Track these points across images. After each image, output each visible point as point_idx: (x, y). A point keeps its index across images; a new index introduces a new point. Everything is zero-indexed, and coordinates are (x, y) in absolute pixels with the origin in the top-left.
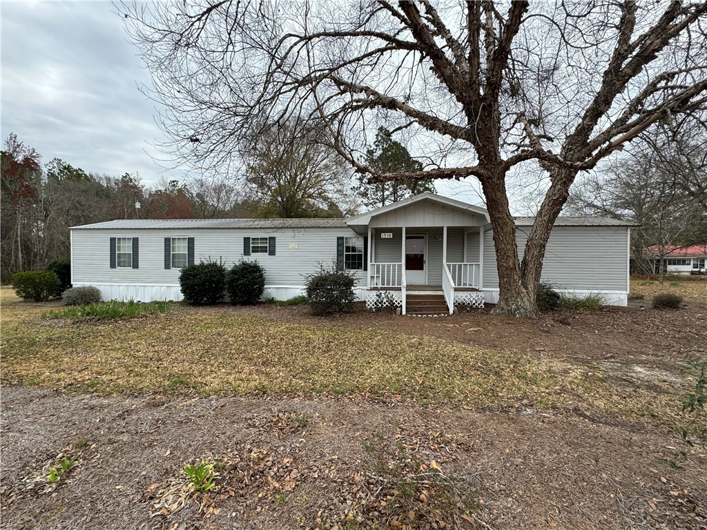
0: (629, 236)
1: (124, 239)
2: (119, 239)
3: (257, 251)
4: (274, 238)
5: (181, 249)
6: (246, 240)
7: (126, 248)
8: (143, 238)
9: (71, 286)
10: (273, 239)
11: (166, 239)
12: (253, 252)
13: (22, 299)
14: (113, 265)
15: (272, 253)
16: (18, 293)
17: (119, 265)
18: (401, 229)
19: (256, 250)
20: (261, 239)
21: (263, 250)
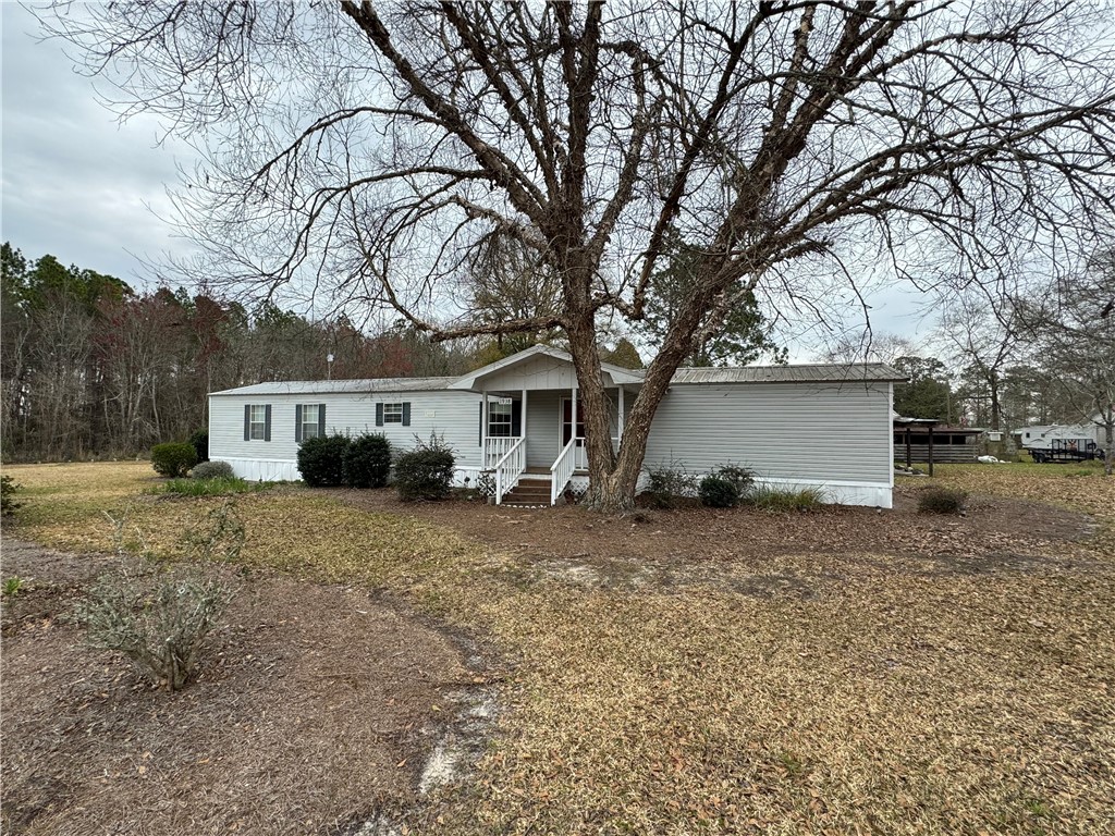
0: (891, 396)
1: (258, 406)
2: (253, 406)
3: (391, 421)
4: (409, 404)
5: (312, 418)
6: (379, 406)
7: (260, 418)
8: (275, 404)
9: (208, 460)
10: (407, 406)
11: (297, 406)
12: (387, 421)
13: (158, 475)
14: (247, 438)
15: (407, 423)
16: (155, 467)
17: (253, 437)
18: (521, 391)
19: (389, 419)
20: (395, 405)
21: (397, 419)
